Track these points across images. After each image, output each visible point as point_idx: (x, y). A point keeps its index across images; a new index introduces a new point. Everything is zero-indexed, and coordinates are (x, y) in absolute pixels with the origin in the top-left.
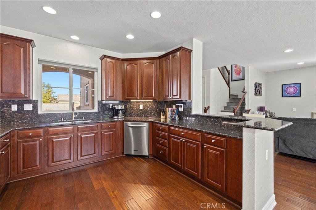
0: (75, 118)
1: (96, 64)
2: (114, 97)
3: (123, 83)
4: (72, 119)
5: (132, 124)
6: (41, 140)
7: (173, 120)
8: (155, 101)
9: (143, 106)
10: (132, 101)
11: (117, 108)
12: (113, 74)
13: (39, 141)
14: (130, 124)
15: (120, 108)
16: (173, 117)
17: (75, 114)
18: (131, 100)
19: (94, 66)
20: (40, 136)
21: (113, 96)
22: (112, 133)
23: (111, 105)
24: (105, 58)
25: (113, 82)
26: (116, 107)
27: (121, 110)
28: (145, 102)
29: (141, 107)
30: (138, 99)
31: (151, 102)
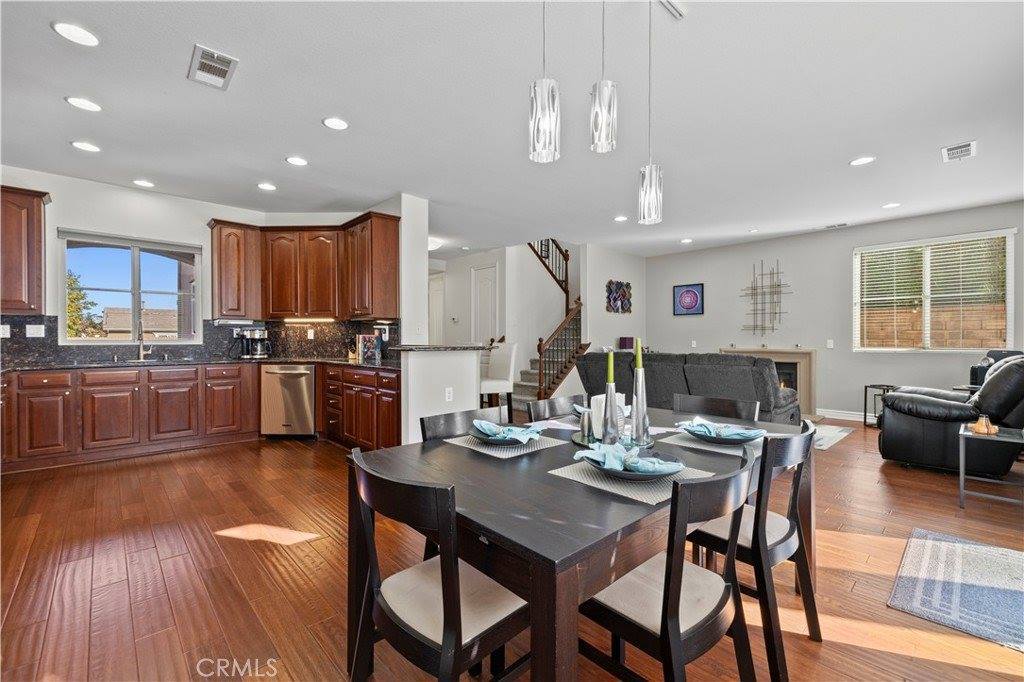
0: (146, 357)
1: (200, 238)
2: (242, 313)
3: (264, 280)
4: (139, 359)
5: (282, 369)
6: (67, 393)
7: (369, 359)
8: (340, 322)
9: (316, 334)
10: (286, 320)
11: (248, 337)
12: (239, 259)
13: (64, 396)
14: (276, 369)
15: (257, 336)
16: (369, 354)
17: (146, 348)
18: (284, 318)
19: (195, 242)
20: (66, 386)
21: (238, 309)
22: (230, 388)
23: (236, 331)
24: (219, 226)
25: (239, 277)
26: (248, 334)
27: (262, 340)
28: (319, 324)
29: (311, 335)
30: (297, 317)
31: (332, 324)
